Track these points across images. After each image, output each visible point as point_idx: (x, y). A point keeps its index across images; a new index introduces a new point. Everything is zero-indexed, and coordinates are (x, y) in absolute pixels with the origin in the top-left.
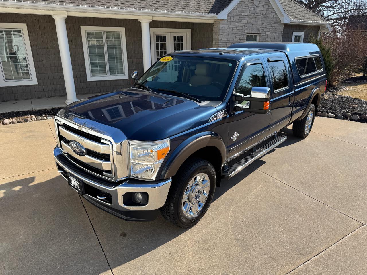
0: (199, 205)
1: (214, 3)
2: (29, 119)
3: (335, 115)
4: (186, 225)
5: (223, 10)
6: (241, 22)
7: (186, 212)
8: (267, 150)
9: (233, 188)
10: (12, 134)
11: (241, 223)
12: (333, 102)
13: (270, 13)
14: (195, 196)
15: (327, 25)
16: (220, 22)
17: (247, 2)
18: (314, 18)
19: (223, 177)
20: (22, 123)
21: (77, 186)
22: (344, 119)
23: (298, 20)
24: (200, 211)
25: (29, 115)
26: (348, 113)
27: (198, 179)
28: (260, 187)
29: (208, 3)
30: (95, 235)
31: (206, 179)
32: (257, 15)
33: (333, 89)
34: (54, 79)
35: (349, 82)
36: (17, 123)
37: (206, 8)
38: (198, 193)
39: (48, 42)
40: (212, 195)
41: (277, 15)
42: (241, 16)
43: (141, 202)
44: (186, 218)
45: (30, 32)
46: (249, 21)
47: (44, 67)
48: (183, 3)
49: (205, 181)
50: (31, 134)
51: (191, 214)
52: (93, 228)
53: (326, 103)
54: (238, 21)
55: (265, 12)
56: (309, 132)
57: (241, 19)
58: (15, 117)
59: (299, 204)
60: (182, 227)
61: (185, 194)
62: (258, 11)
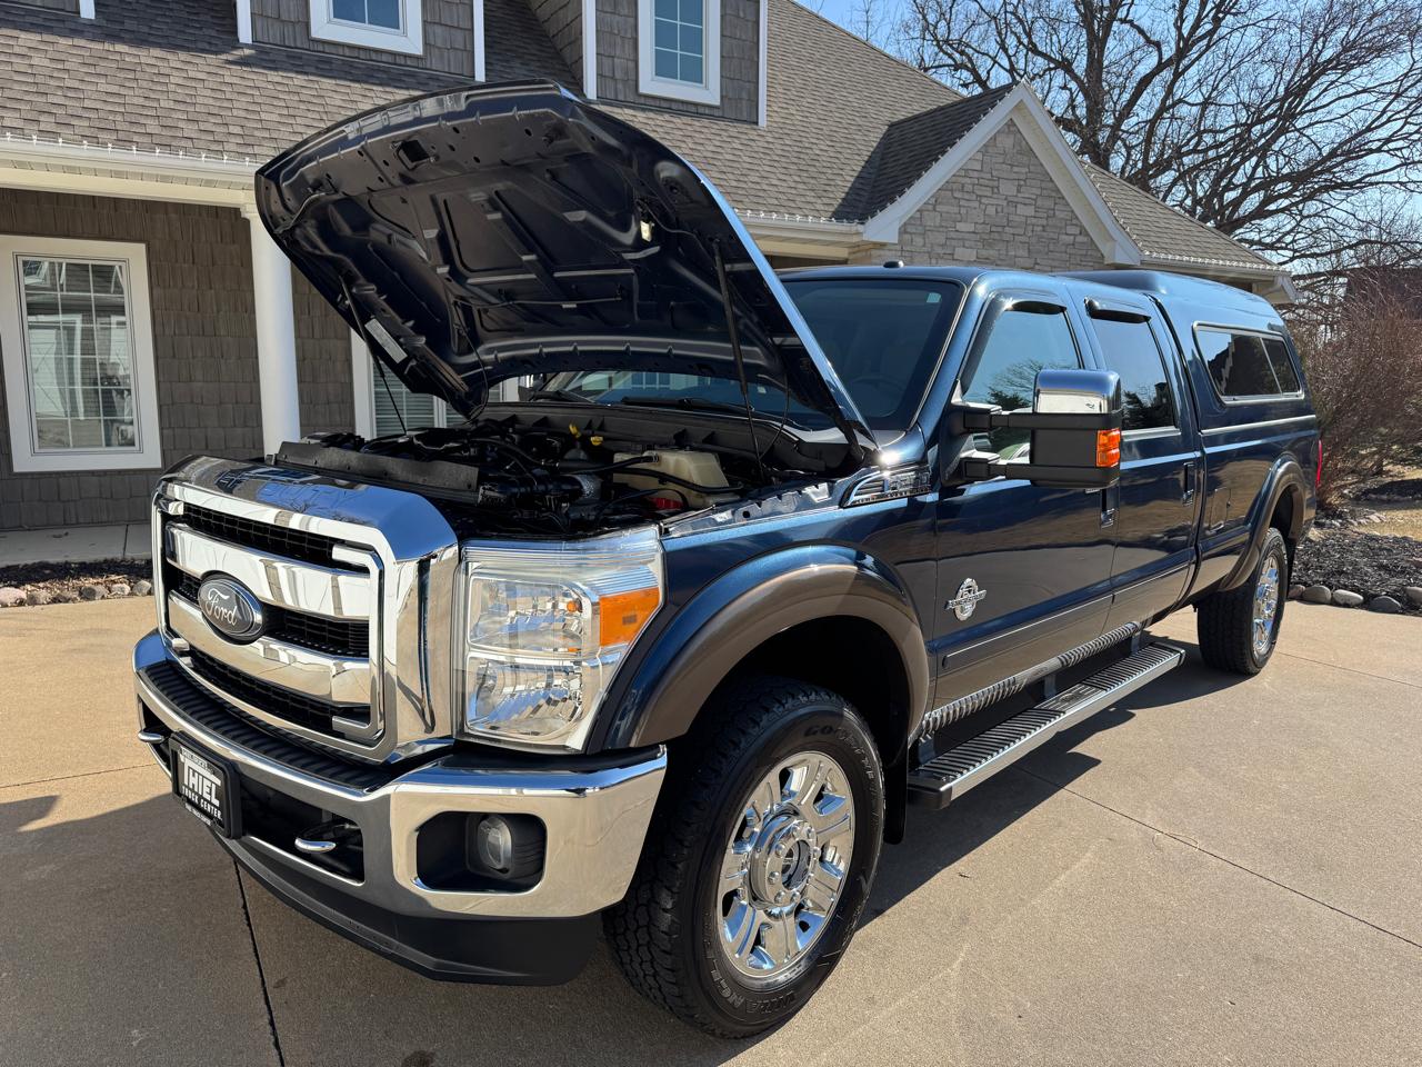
0: (804, 926)
1: (851, 188)
2: (100, 589)
3: (1364, 594)
4: (738, 1023)
5: (883, 208)
6: (953, 254)
7: (740, 952)
8: (1104, 694)
9: (960, 865)
10: (18, 638)
11: (1014, 1021)
12: (1343, 550)
13: (1061, 228)
14: (784, 872)
15: (1280, 279)
16: (874, 252)
17: (974, 185)
18: (1228, 252)
19: (915, 795)
20: (70, 605)
21: (207, 797)
22: (1403, 612)
23: (1170, 257)
24: (809, 957)
25: (102, 576)
26: (1416, 588)
27: (796, 782)
28: (1085, 861)
29: (827, 188)
30: (277, 1058)
31: (835, 790)
32: (1012, 231)
33: (1327, 517)
34: (226, 448)
35: (1385, 497)
36: (48, 603)
37: (819, 201)
38: (795, 858)
39: (218, 311)
40: (866, 875)
41: (1088, 235)
42: (953, 235)
43: (504, 871)
44: (736, 982)
45: (154, 274)
46: (984, 253)
47: (192, 402)
48: (735, 184)
49: (832, 799)
50: (93, 640)
51: (767, 966)
52: (272, 1023)
53: (1318, 554)
54: (940, 251)
55: (1045, 222)
56: (1270, 650)
57: (954, 243)
58: (44, 581)
59: (1286, 942)
60: (718, 1032)
61: (730, 851)
62: (1017, 219)
